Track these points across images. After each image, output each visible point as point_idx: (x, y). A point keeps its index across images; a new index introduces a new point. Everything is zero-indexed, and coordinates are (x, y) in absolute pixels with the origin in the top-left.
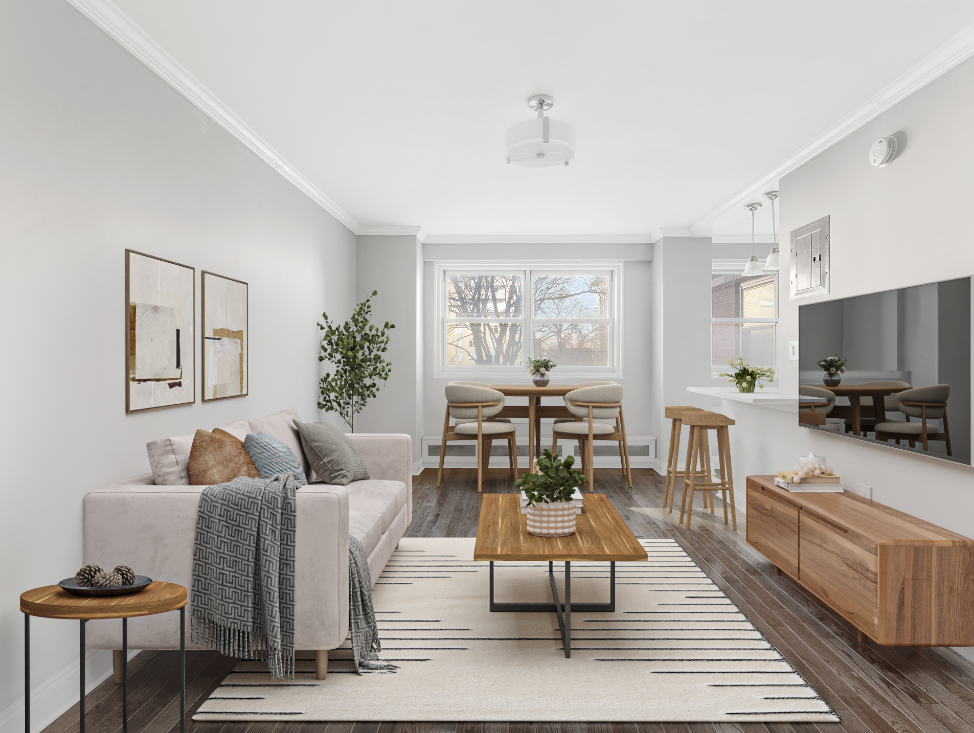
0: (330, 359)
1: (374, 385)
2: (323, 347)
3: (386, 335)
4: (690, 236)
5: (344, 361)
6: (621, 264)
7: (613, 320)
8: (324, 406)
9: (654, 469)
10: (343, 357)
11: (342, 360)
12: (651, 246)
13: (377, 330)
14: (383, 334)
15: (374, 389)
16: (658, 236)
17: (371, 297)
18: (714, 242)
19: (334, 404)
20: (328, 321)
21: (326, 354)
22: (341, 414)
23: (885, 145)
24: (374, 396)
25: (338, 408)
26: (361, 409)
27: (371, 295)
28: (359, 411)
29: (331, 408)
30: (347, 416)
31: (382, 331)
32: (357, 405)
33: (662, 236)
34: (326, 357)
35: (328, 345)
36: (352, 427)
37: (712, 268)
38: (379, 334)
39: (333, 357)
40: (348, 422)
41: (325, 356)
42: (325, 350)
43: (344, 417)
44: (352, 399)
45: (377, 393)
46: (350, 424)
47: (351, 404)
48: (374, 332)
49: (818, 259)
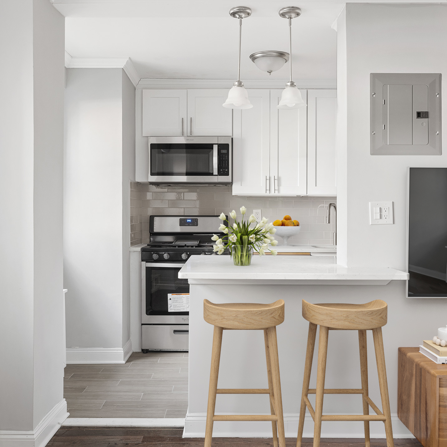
49: (423, 115)
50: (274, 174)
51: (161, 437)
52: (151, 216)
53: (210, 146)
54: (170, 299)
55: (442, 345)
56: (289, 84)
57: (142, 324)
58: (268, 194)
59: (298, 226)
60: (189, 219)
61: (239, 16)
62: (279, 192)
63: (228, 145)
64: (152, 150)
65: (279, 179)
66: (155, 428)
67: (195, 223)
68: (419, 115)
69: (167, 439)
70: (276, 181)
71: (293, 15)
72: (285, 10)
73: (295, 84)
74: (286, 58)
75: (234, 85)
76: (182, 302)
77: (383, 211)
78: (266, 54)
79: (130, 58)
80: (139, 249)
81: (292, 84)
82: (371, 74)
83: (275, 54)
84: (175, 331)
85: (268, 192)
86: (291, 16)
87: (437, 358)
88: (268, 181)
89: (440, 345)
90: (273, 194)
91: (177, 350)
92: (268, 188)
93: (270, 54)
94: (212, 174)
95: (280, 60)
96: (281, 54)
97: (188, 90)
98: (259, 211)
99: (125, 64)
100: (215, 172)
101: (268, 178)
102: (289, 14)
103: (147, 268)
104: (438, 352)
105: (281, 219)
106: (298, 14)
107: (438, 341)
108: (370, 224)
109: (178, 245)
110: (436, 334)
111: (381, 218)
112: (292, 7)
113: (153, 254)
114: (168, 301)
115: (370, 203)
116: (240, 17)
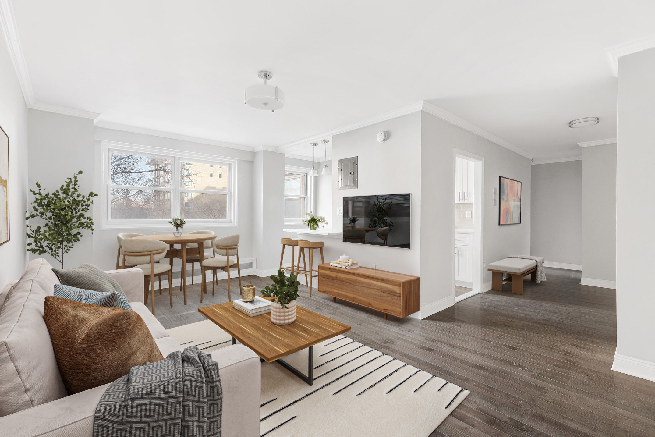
0: (41, 216)
1: (78, 233)
2: (34, 208)
3: (91, 201)
4: (275, 152)
5: (54, 218)
6: (237, 161)
7: (231, 193)
8: (37, 250)
9: (255, 275)
10: (53, 215)
11: (52, 217)
12: (254, 154)
13: (84, 197)
14: (88, 200)
15: (78, 236)
16: (260, 149)
17: (77, 175)
18: (286, 156)
19: (47, 249)
20: (41, 188)
21: (38, 213)
22: (52, 255)
23: (383, 135)
24: (79, 240)
25: (50, 251)
26: (69, 250)
27: (78, 173)
28: (68, 251)
29: (44, 252)
30: (58, 256)
31: (87, 198)
32: (66, 248)
33: (262, 149)
34: (38, 215)
35: (39, 206)
36: (63, 263)
37: (285, 170)
38: (85, 199)
39: (44, 215)
40: (58, 261)
41: (36, 214)
42: (37, 210)
43: (55, 258)
44: (62, 244)
45: (80, 238)
46: (60, 262)
47: (62, 248)
48: (80, 198)
49: (352, 173)
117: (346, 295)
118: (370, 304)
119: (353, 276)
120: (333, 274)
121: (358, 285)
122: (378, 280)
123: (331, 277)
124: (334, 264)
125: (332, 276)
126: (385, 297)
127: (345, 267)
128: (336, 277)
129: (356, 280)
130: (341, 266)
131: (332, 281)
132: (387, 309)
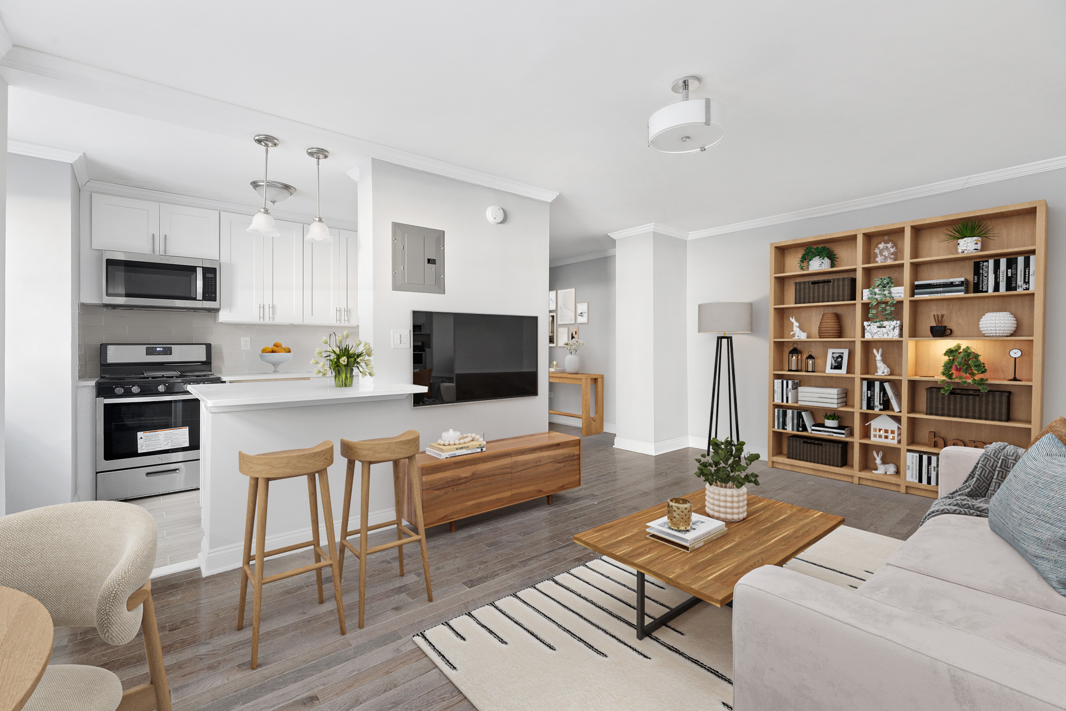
50: (268, 302)
51: (173, 585)
52: (101, 345)
53: (193, 269)
54: (141, 438)
55: (445, 444)
56: (317, 219)
57: (97, 473)
58: (261, 322)
59: (289, 352)
60: (159, 347)
61: (265, 144)
62: (273, 320)
63: (215, 269)
64: (109, 266)
65: (273, 307)
66: (161, 577)
67: (168, 351)
68: (429, 261)
69: (184, 584)
70: (271, 309)
71: (321, 156)
72: (314, 150)
73: (323, 220)
74: (291, 191)
75: (260, 211)
76: (159, 440)
77: (402, 337)
78: (271, 185)
79: (84, 154)
80: (93, 383)
81: (320, 220)
82: (392, 222)
83: (280, 185)
84: (148, 474)
85: (261, 319)
86: (319, 156)
87: (441, 455)
88: (262, 309)
89: (444, 445)
90: (267, 321)
91: (151, 495)
92: (262, 316)
93: (275, 185)
94: (195, 299)
95: (285, 192)
96: (287, 187)
97: (161, 203)
98: (248, 339)
99: (76, 159)
100: (199, 295)
101: (262, 306)
102: (317, 155)
103: (106, 406)
104: (442, 450)
105: (270, 346)
106: (326, 157)
107: (442, 443)
108: (392, 348)
109: (153, 376)
110: (440, 437)
111: (401, 343)
112: (322, 149)
113: (115, 388)
114: (138, 440)
115: (392, 331)
116: (267, 145)
117: (497, 499)
118: (540, 491)
119: (510, 458)
120: (464, 472)
121: (519, 470)
122: (552, 448)
123: (461, 479)
124: (453, 452)
125: (463, 475)
126: (562, 468)
127: (479, 450)
128: (473, 474)
129: (516, 462)
130: (469, 452)
131: (463, 486)
132: (564, 485)
